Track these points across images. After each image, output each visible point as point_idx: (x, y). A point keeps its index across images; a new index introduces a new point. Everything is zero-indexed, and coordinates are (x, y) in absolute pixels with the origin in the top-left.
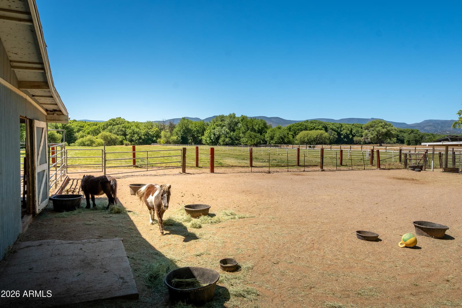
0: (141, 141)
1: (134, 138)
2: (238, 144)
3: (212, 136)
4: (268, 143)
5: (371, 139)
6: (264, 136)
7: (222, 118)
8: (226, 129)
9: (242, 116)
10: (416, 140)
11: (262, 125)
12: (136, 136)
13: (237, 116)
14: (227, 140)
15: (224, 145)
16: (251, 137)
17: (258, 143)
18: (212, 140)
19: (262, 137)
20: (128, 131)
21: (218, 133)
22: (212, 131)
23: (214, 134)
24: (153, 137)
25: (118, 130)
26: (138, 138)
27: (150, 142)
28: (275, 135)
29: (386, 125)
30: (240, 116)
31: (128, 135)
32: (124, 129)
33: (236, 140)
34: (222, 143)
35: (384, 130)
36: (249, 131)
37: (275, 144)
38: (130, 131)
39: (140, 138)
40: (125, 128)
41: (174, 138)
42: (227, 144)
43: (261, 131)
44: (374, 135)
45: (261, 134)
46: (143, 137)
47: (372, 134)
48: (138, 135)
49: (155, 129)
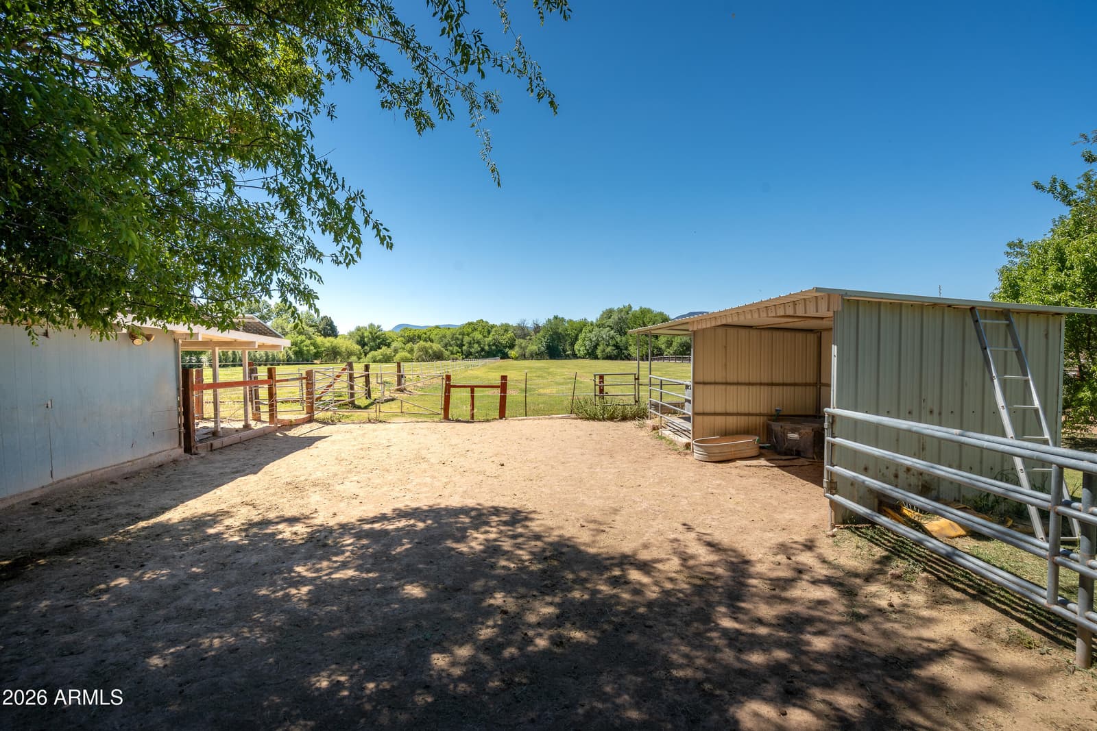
0: (483, 353)
1: (473, 349)
12: (476, 346)
14: (609, 349)
20: (467, 340)
21: (594, 339)
23: (591, 341)
24: (505, 347)
26: (479, 349)
27: (499, 355)
31: (465, 346)
32: (460, 337)
37: (674, 354)
38: (470, 339)
39: (483, 349)
40: (463, 334)
41: (533, 348)
46: (488, 346)
48: (481, 345)
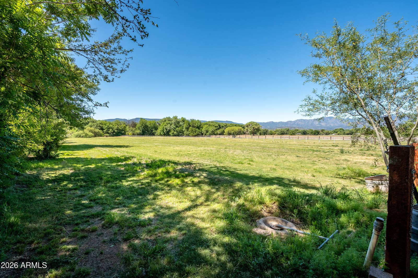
0: (114, 133)
1: (109, 132)
2: (182, 135)
3: (165, 130)
4: (204, 135)
5: (250, 132)
6: (201, 130)
7: (169, 119)
8: (173, 126)
9: (182, 118)
10: (264, 133)
11: (199, 124)
12: (111, 130)
13: (178, 118)
14: (175, 133)
15: (173, 136)
16: (193, 131)
17: (198, 135)
18: (164, 133)
19: (200, 131)
20: (105, 127)
21: (169, 128)
22: (165, 127)
23: (166, 129)
24: (122, 131)
25: (97, 126)
26: (113, 131)
27: (120, 134)
28: (209, 130)
29: (257, 124)
30: (181, 118)
31: (105, 130)
32: (101, 125)
33: (180, 132)
34: (172, 135)
35: (257, 127)
36: (191, 127)
37: (209, 135)
38: (106, 126)
39: (114, 132)
41: (138, 131)
42: (175, 135)
43: (199, 128)
44: (252, 130)
45: (199, 129)
46: (116, 131)
47: (250, 129)
48: (113, 129)
49: (123, 126)
